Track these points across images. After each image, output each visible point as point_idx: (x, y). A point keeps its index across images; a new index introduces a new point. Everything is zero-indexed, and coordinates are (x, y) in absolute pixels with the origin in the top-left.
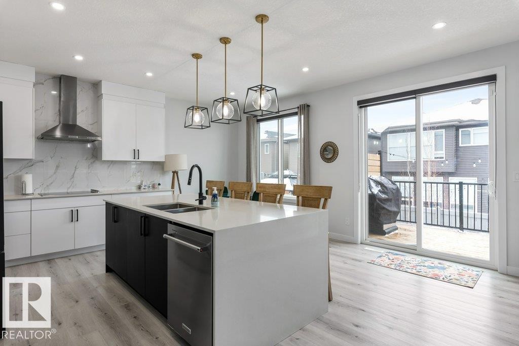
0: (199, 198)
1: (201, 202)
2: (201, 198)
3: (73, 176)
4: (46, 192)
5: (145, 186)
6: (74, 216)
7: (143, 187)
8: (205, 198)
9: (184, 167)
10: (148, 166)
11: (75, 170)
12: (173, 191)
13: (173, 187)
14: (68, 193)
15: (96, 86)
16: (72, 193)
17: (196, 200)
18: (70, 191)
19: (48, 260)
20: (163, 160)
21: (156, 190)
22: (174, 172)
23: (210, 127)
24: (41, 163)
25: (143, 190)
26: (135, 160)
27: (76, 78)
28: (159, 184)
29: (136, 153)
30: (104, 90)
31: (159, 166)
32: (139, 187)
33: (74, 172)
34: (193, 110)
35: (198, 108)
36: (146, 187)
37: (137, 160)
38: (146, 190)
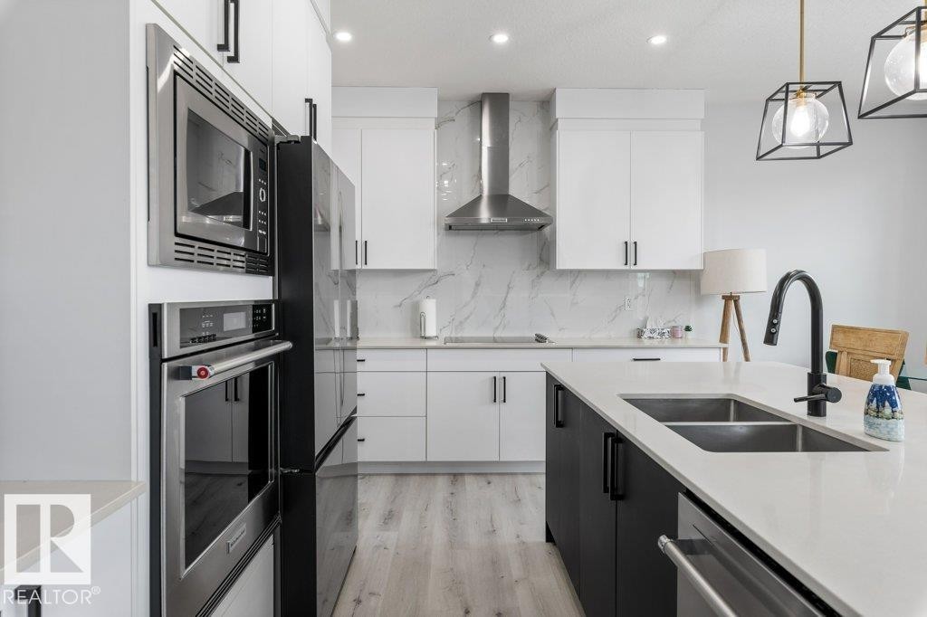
0: (811, 392)
1: (816, 409)
2: (819, 396)
3: (504, 305)
4: (459, 335)
5: (653, 331)
6: (498, 390)
7: (647, 334)
8: (835, 395)
9: (757, 284)
10: (663, 284)
11: (508, 293)
12: (725, 349)
13: (724, 337)
14: (495, 340)
15: (546, 103)
16: (503, 340)
17: (796, 400)
18: (498, 334)
19: (455, 475)
20: (697, 265)
21: (680, 343)
22: (727, 298)
23: (850, 143)
24: (451, 277)
25: (646, 342)
26: (627, 267)
27: (507, 94)
28: (688, 329)
29: (630, 250)
30: (560, 110)
31: (687, 281)
32: (640, 334)
33: (504, 295)
34: (786, 100)
35: (804, 90)
36: (655, 335)
37: (633, 268)
38: (655, 342)
